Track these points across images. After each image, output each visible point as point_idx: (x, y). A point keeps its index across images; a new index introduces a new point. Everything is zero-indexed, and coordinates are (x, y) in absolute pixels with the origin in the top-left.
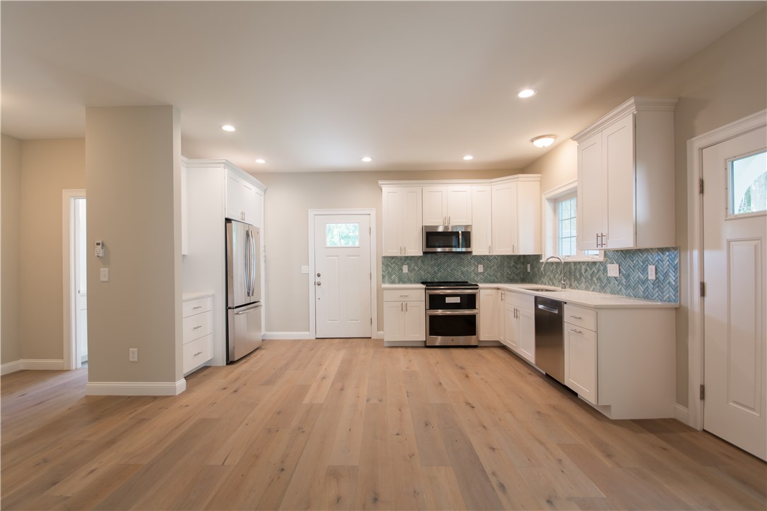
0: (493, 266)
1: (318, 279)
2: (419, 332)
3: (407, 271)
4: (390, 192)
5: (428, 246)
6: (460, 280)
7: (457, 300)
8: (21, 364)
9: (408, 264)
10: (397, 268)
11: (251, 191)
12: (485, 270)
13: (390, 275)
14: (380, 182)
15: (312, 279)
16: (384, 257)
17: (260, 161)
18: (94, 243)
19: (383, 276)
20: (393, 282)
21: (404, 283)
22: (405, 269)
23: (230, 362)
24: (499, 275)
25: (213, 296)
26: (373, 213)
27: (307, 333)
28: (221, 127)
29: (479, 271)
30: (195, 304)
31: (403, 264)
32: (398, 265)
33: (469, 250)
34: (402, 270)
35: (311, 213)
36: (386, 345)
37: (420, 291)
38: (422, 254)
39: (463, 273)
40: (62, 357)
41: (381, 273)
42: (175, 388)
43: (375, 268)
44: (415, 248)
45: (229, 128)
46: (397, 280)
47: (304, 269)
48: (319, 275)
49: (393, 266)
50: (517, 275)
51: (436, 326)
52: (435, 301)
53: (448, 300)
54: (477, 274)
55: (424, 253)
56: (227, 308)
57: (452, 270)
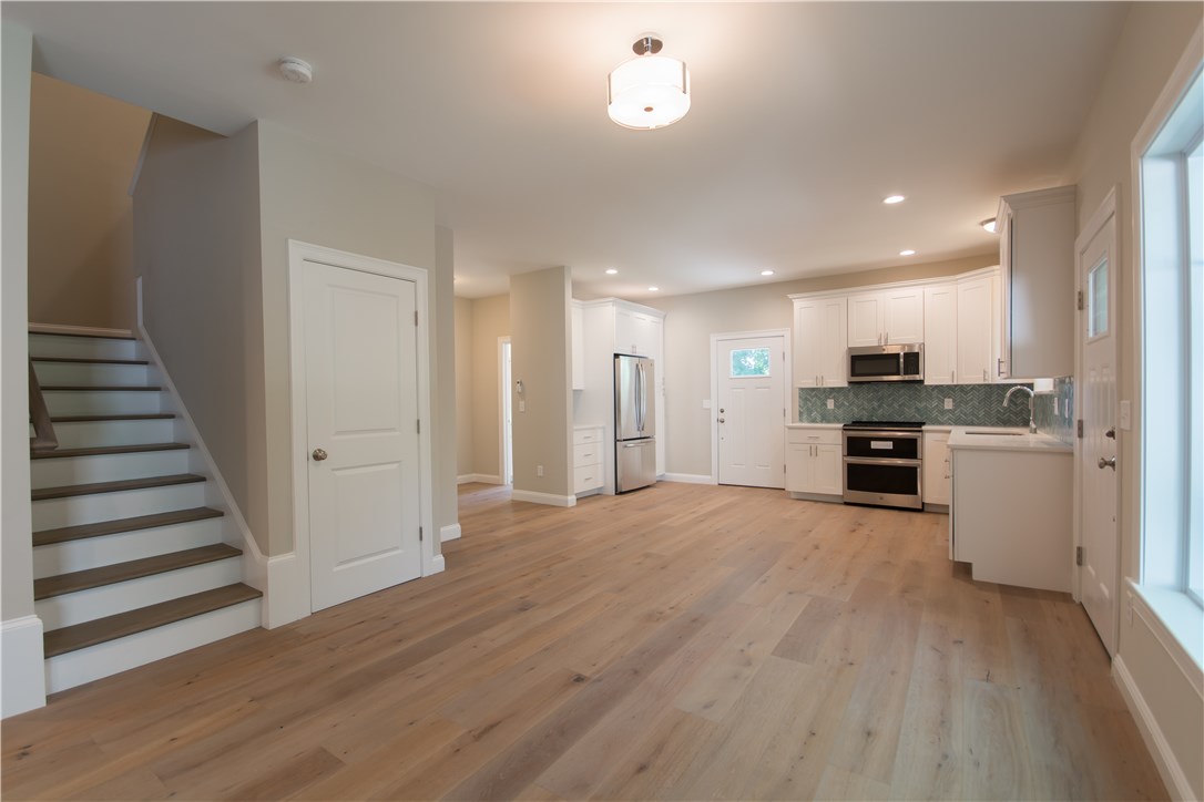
0: (972, 400)
1: (721, 416)
2: (835, 484)
3: (833, 407)
4: (803, 308)
5: (853, 373)
6: (913, 420)
7: (889, 445)
8: (474, 477)
9: (834, 398)
10: (819, 403)
11: (645, 321)
12: (957, 405)
13: (810, 412)
14: (790, 296)
15: (715, 415)
16: (802, 389)
17: (653, 289)
18: (517, 382)
19: (801, 414)
20: (814, 421)
21: (829, 422)
22: (830, 404)
23: (619, 493)
24: (982, 413)
25: (604, 428)
26: (787, 334)
27: (709, 477)
28: (604, 271)
29: (946, 407)
30: (587, 434)
31: (827, 398)
32: (819, 398)
33: (917, 377)
34: (826, 405)
35: (714, 338)
36: (793, 496)
37: (836, 432)
38: (846, 385)
39: (918, 410)
40: (498, 474)
41: (797, 409)
42: (567, 501)
43: (790, 403)
44: (838, 377)
45: (612, 272)
46: (819, 419)
47: (706, 404)
48: (722, 411)
49: (812, 400)
50: (1016, 414)
51: (858, 478)
52: (855, 446)
53: (875, 445)
54: (943, 412)
55: (850, 383)
56: (616, 440)
57: (900, 406)
